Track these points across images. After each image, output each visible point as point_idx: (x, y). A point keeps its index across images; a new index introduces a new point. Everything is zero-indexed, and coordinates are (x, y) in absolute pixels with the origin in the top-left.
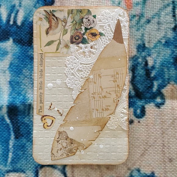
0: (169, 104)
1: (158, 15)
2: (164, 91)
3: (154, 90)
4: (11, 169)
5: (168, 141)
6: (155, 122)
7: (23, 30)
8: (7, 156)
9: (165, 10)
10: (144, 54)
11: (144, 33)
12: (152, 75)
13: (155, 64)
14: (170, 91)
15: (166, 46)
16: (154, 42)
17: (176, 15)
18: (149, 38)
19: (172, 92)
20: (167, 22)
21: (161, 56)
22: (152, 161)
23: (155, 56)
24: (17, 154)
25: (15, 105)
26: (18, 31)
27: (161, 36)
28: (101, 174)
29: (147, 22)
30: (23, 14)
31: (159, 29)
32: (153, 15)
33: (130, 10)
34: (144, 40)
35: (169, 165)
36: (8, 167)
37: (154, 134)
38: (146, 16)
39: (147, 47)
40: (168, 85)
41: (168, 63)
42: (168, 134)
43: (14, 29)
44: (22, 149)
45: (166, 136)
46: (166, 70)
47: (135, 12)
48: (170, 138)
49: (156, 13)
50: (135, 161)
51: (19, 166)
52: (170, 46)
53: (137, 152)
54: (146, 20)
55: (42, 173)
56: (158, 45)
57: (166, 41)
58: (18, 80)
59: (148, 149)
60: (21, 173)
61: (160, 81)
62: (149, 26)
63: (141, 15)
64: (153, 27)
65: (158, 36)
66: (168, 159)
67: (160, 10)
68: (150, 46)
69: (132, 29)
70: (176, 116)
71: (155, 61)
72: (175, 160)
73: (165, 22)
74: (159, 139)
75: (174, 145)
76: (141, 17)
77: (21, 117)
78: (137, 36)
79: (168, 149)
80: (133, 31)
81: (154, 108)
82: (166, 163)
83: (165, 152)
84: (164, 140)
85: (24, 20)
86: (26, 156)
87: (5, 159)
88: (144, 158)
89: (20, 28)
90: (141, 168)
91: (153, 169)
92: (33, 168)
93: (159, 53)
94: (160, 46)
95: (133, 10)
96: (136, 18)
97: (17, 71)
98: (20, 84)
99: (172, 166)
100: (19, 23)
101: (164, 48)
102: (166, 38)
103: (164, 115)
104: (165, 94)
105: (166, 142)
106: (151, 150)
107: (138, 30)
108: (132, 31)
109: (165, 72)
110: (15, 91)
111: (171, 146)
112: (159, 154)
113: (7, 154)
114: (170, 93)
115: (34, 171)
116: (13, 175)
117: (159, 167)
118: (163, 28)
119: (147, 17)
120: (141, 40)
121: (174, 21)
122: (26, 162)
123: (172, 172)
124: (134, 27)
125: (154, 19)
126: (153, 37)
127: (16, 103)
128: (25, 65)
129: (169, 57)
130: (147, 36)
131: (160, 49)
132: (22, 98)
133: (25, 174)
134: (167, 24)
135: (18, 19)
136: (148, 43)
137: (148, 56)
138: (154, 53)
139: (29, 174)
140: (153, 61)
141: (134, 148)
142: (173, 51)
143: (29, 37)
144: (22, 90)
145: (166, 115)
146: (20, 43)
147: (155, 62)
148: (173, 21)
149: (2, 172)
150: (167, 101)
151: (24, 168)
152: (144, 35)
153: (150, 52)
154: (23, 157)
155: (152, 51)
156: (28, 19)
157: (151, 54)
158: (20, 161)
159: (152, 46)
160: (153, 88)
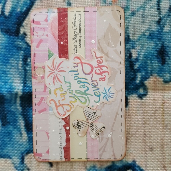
0: (151, 95)
1: (143, 7)
2: (146, 82)
3: (137, 81)
5: (150, 131)
6: (137, 112)
7: (10, 20)
9: (150, 3)
10: (128, 46)
12: (136, 67)
13: (139, 56)
14: (152, 83)
15: (149, 39)
16: (138, 35)
17: (160, 8)
18: (134, 30)
19: (154, 83)
20: (151, 15)
21: (144, 49)
22: (134, 150)
23: (139, 49)
24: (3, 140)
25: (1, 94)
26: (6, 21)
27: (145, 29)
29: (132, 14)
30: (11, 5)
31: (143, 22)
32: (138, 7)
33: (115, 3)
34: (129, 32)
35: (150, 154)
37: (136, 124)
38: (131, 9)
39: (131, 39)
40: (151, 77)
41: (151, 56)
42: (149, 124)
43: (1, 19)
44: (8, 135)
45: (147, 126)
46: (149, 62)
48: (151, 128)
49: (141, 6)
51: (6, 152)
52: (154, 39)
54: (131, 13)
55: (27, 159)
56: (142, 38)
57: (150, 34)
58: (5, 69)
59: (130, 138)
60: (8, 158)
61: (143, 73)
62: (134, 18)
63: (126, 7)
64: (138, 20)
65: (143, 28)
66: (149, 148)
67: (145, 2)
68: (134, 38)
70: (157, 107)
71: (139, 53)
72: (156, 149)
73: (150, 14)
74: (140, 129)
75: (155, 135)
76: (126, 9)
77: (8, 105)
79: (149, 138)
81: (137, 99)
82: (147, 152)
83: (146, 141)
84: (146, 130)
85: (11, 11)
86: (13, 142)
89: (8, 18)
91: (134, 158)
92: (19, 154)
93: (143, 45)
94: (145, 38)
95: (118, 3)
97: (4, 60)
98: (7, 73)
99: (152, 155)
100: (7, 13)
101: (147, 41)
102: (150, 31)
103: (146, 106)
104: (148, 86)
105: (147, 131)
106: (133, 139)
109: (148, 64)
110: (2, 80)
111: (152, 135)
112: (140, 143)
114: (153, 85)
115: (20, 157)
117: (140, 156)
118: (147, 21)
121: (159, 14)
122: (12, 148)
123: (153, 161)
125: (139, 11)
126: (138, 30)
127: (3, 92)
128: (12, 54)
129: (152, 49)
130: (132, 29)
131: (144, 42)
132: (8, 87)
133: (11, 160)
134: (151, 17)
135: (5, 9)
136: (132, 35)
137: (133, 49)
138: (138, 46)
139: (16, 160)
140: (137, 53)
142: (157, 43)
143: (16, 28)
144: (9, 80)
145: (148, 106)
146: (8, 33)
147: (138, 55)
148: (157, 14)
150: (149, 93)
151: (10, 154)
152: (128, 27)
153: (135, 45)
154: (10, 143)
155: (136, 43)
156: (16, 10)
157: (135, 47)
158: (7, 147)
159: (136, 38)
160: (136, 79)
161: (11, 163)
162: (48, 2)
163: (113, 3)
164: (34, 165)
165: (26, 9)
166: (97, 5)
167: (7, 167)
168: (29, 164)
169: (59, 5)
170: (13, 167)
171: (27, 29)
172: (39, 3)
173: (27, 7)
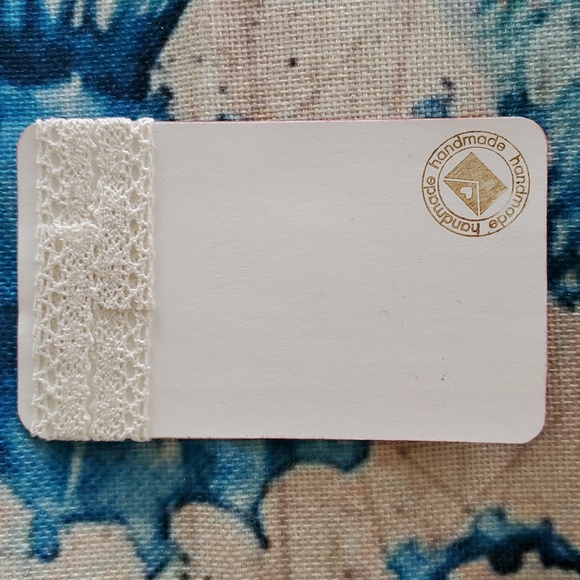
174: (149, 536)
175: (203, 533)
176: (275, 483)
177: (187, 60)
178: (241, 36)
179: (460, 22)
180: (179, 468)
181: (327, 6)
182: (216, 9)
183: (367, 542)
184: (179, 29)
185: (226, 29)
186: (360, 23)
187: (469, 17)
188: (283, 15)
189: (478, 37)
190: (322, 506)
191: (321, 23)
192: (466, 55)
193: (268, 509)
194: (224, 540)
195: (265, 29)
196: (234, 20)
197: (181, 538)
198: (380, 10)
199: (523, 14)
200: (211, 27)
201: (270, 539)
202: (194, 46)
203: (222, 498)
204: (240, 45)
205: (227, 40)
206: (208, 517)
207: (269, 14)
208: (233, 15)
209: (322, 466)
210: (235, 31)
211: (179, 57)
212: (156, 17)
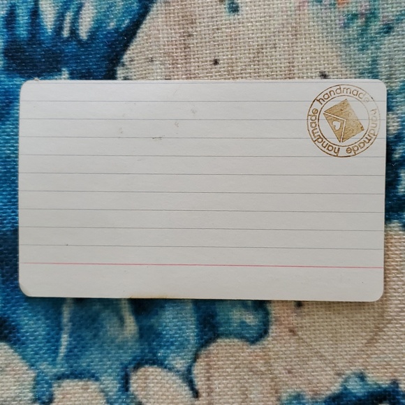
3: (400, 190)
4: (66, 371)
6: (401, 265)
7: (92, 51)
8: (58, 340)
11: (377, 57)
13: (403, 129)
16: (400, 78)
18: (390, 67)
22: (394, 355)
24: (79, 336)
26: (81, 53)
28: (273, 384)
29: (385, 30)
32: (398, 14)
33: (344, 3)
34: (377, 72)
36: (59, 366)
37: (399, 293)
38: (383, 17)
43: (71, 48)
47: (357, 7)
50: (354, 355)
51: (85, 364)
53: (358, 336)
54: (381, 26)
55: (137, 379)
59: (384, 328)
60: (89, 380)
62: (389, 40)
63: (371, 13)
64: (399, 43)
68: (391, 87)
69: (350, 47)
71: (403, 122)
76: (370, 18)
78: (362, 64)
80: (352, 53)
81: (400, 232)
85: (94, 28)
86: (101, 341)
87: (53, 348)
88: (375, 348)
89: (86, 46)
90: (367, 371)
91: (396, 374)
92: (117, 368)
95: (351, 3)
96: (360, 21)
100: (83, 33)
106: (392, 329)
107: (363, 49)
108: (350, 51)
113: (56, 336)
115: (118, 376)
116: (71, 384)
119: (385, 19)
120: (369, 73)
122: (100, 355)
124: (354, 43)
125: (402, 23)
126: (400, 67)
130: (386, 64)
133: (98, 383)
135: (80, 24)
136: (386, 79)
138: (402, 104)
139: (109, 384)
140: (398, 122)
141: (353, 325)
143: (106, 68)
147: (402, 125)
149: (46, 378)
151: (95, 368)
152: (376, 60)
153: (393, 102)
154: (95, 343)
155: (396, 98)
156: (104, 25)
157: (393, 106)
158: (87, 353)
159: (396, 86)
160: (398, 185)
161: (98, 390)
162: (182, 5)
163: (339, 4)
164: (154, 395)
165: (130, 23)
166: (301, 8)
167: (88, 400)
168: (143, 393)
169: (210, 11)
170: (102, 401)
171: (134, 70)
172: (161, 7)
173: (133, 18)
174: (115, 390)
175: (153, 387)
176: (203, 352)
177: (143, 61)
178: (180, 44)
179: (332, 33)
180: (136, 341)
181: (239, 23)
182: (163, 26)
183: (267, 393)
184: (138, 39)
185: (170, 39)
186: (262, 35)
187: (338, 29)
188: (209, 30)
189: (345, 43)
190: (236, 368)
191: (235, 35)
192: (337, 56)
193: (198, 370)
194: (168, 391)
195: (197, 39)
196: (175, 33)
197: (137, 391)
198: (276, 26)
199: (377, 27)
200: (159, 38)
201: (200, 391)
202: (148, 51)
203: (166, 362)
204: (179, 50)
205: (171, 47)
206: (157, 376)
207: (199, 29)
208: (175, 29)
209: (236, 340)
210: (176, 41)
211: (137, 58)
212: (121, 30)
